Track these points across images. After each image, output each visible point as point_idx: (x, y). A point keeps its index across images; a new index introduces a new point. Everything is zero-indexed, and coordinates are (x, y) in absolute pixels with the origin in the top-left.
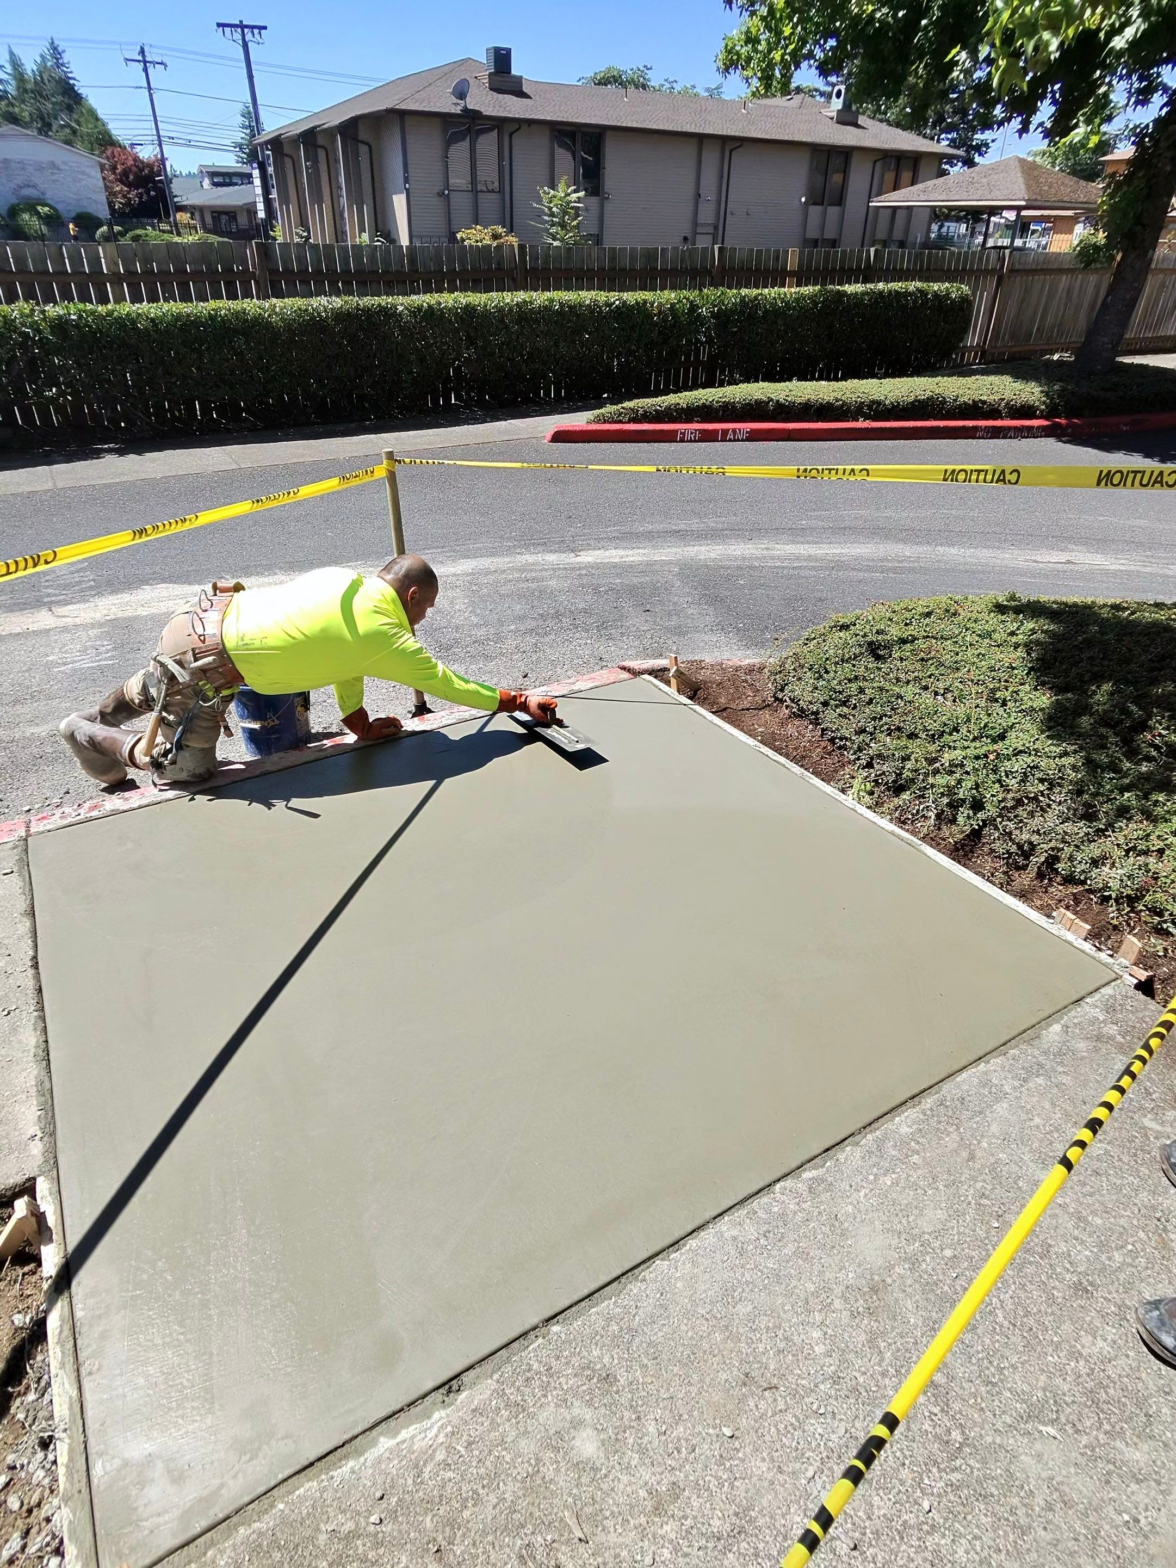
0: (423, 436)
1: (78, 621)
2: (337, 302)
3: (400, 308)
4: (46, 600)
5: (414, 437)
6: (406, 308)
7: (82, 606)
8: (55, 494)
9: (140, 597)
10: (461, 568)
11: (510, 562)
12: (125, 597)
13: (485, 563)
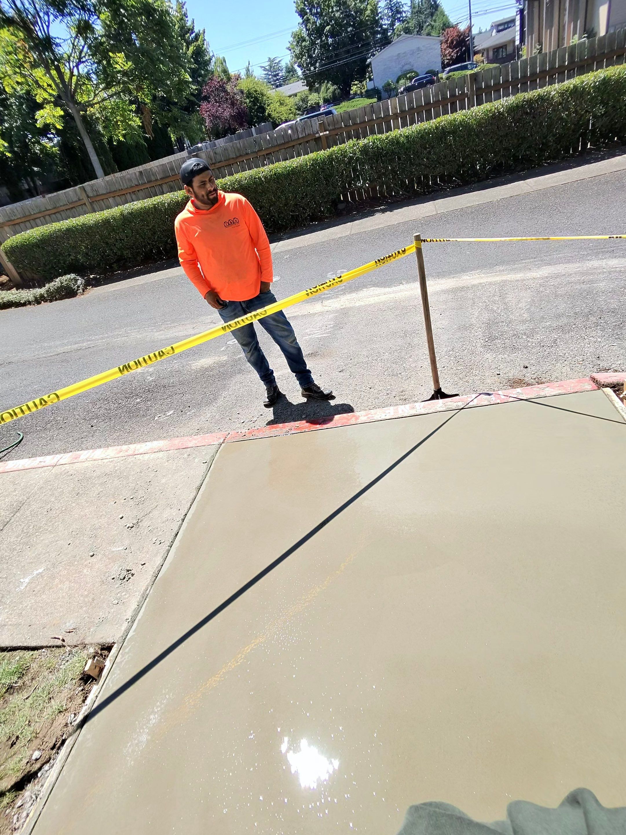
0: (554, 177)
1: (330, 309)
2: (512, 100)
3: (553, 93)
4: (323, 297)
5: (548, 179)
6: (558, 92)
7: (335, 300)
8: (349, 237)
9: (360, 295)
10: (541, 273)
11: (579, 267)
12: (354, 295)
13: (560, 268)
